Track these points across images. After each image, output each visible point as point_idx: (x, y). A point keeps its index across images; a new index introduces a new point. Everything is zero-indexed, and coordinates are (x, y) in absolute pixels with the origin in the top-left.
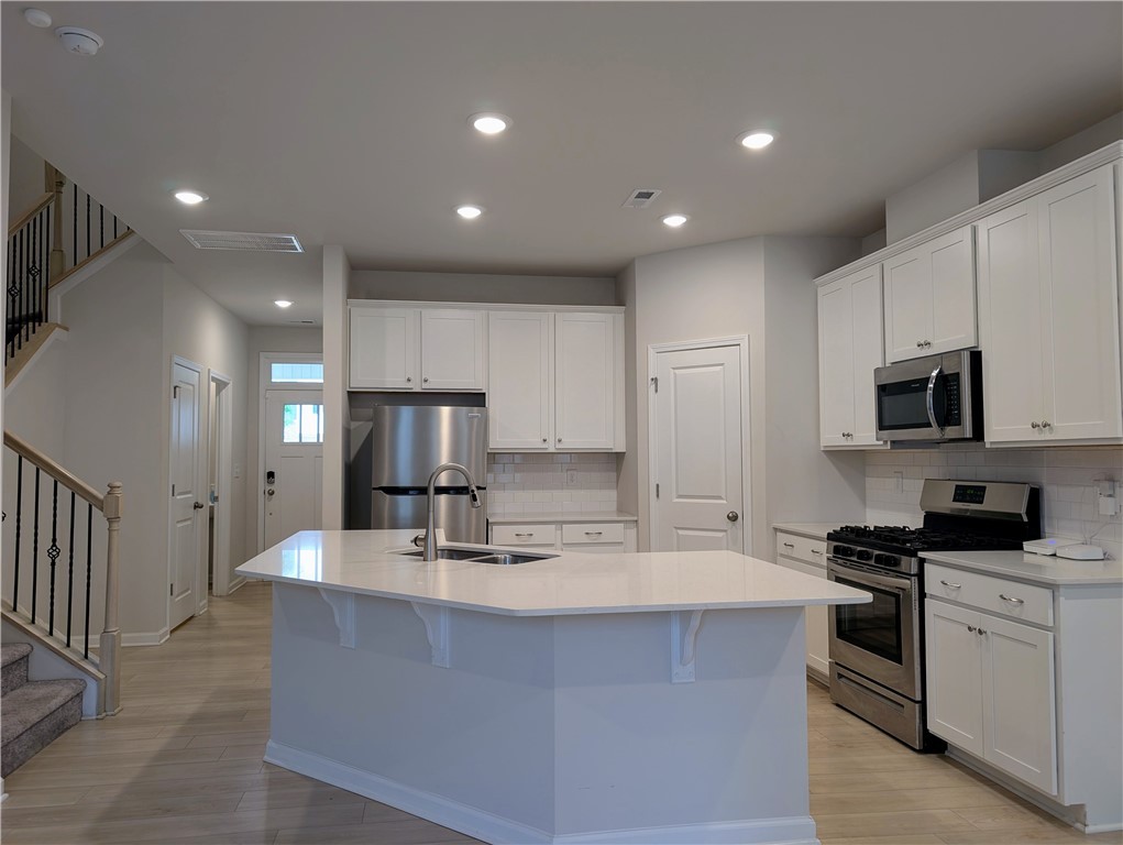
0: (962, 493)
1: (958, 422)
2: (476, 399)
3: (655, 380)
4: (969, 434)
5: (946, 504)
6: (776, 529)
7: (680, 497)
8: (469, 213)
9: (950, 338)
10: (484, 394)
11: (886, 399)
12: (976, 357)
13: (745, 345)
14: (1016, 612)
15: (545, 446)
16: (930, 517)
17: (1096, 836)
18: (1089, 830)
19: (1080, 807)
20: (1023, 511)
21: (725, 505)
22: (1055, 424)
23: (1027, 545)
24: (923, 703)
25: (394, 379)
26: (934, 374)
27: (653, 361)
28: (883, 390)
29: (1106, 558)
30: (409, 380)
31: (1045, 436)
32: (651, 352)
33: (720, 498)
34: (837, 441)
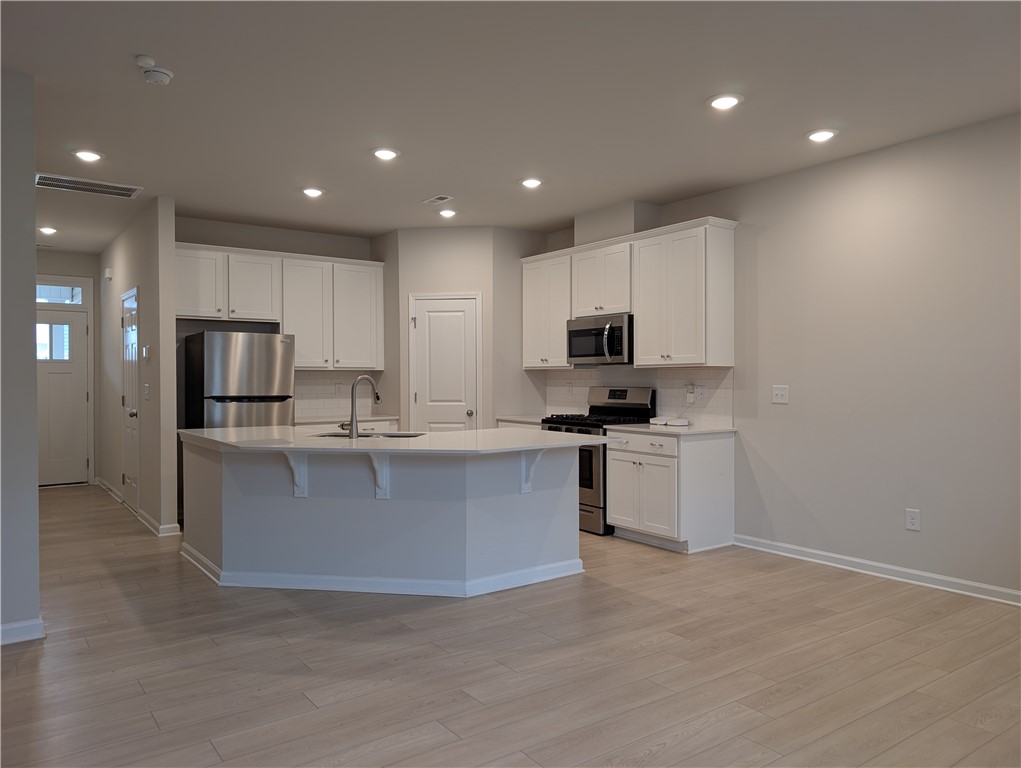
0: (613, 394)
1: (620, 353)
2: (273, 327)
3: (414, 319)
4: (626, 361)
5: (603, 399)
6: (498, 420)
7: (432, 401)
8: (313, 193)
9: (614, 306)
10: (279, 324)
11: (574, 339)
12: (631, 318)
13: (479, 298)
14: (659, 452)
15: (326, 365)
16: (593, 409)
17: (692, 554)
18: (689, 552)
19: (686, 542)
20: (649, 403)
21: (465, 406)
22: (672, 356)
23: (652, 420)
24: (605, 508)
25: (207, 310)
26: (608, 326)
27: (413, 304)
28: (573, 335)
29: (689, 425)
30: (219, 310)
31: (668, 362)
32: (411, 300)
33: (461, 401)
34: (536, 363)
